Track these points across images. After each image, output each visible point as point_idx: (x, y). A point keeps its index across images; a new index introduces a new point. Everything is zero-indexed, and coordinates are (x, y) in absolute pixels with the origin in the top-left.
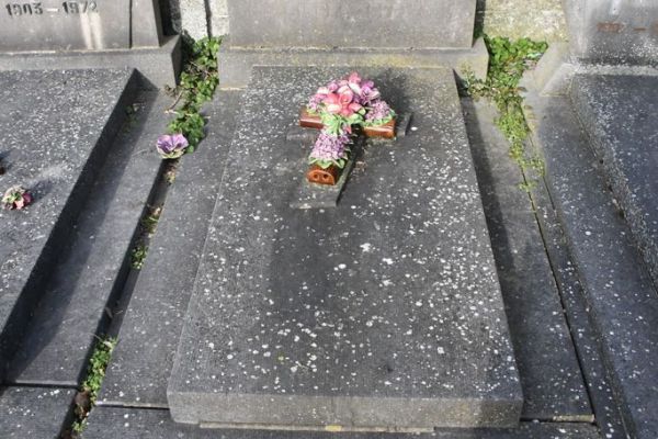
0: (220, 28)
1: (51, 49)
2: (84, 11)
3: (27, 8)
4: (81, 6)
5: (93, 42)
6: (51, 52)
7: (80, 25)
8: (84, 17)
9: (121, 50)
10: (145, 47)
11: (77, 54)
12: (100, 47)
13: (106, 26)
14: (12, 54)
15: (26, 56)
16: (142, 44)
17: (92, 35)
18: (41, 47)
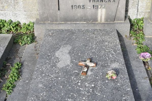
0: (140, 15)
1: (85, 21)
2: (100, 8)
3: (79, 6)
4: (99, 6)
5: (101, 19)
6: (84, 23)
7: (98, 13)
8: (99, 10)
9: (111, 22)
10: (119, 22)
11: (95, 23)
12: (103, 21)
13: (107, 14)
14: (69, 23)
15: (76, 24)
16: (118, 20)
17: (101, 17)
18: (81, 21)
